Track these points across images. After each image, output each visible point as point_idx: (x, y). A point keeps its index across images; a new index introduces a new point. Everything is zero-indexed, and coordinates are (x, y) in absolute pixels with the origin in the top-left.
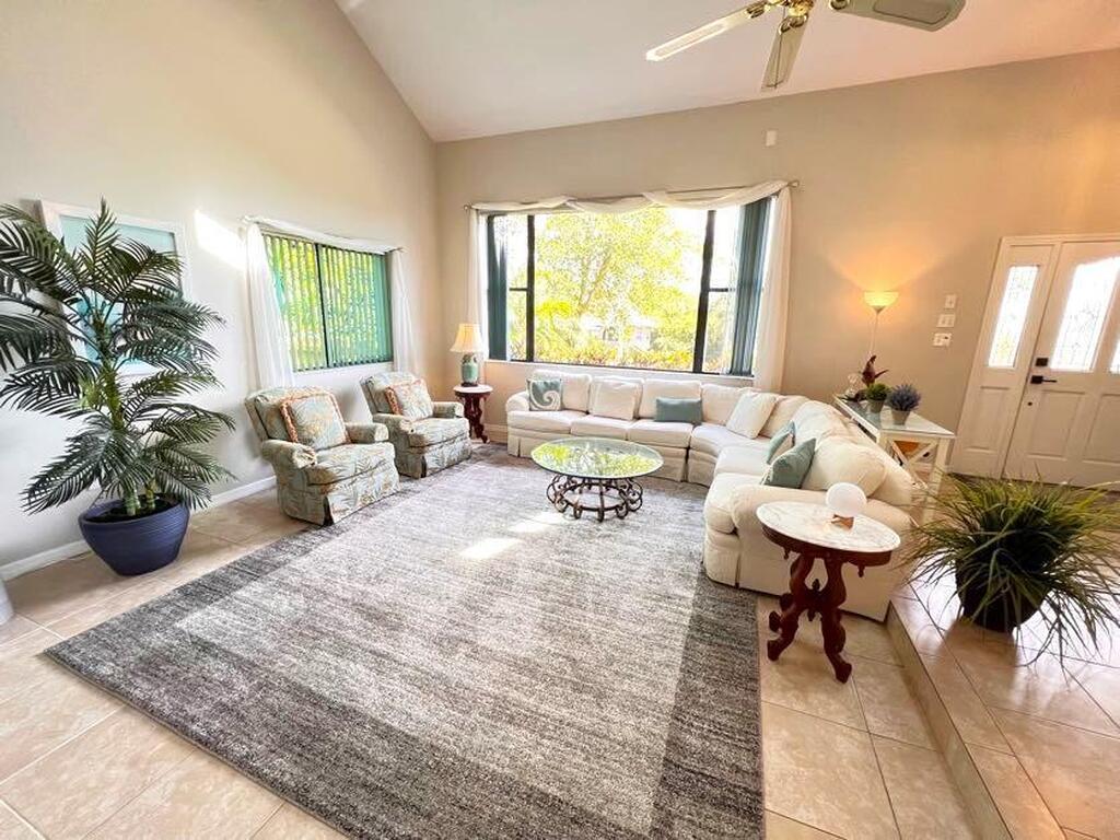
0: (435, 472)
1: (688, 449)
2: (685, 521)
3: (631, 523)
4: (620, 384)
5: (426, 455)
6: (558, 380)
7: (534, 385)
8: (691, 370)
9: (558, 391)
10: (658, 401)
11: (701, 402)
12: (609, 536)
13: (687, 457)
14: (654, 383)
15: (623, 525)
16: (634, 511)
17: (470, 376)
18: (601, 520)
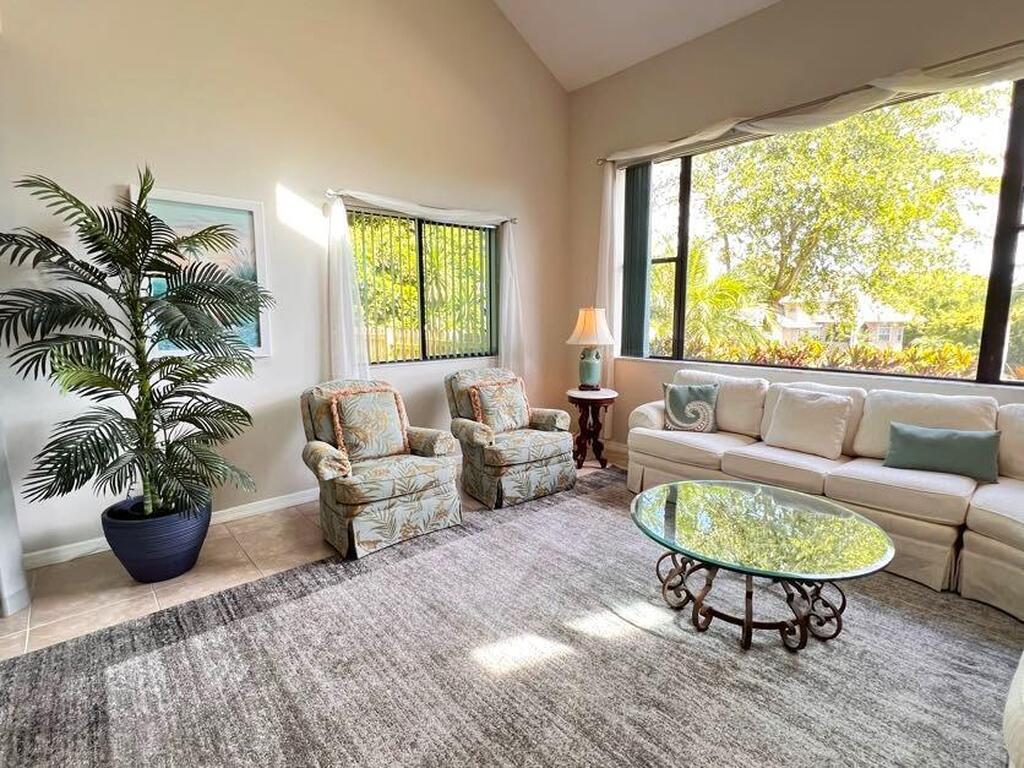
0: (515, 504)
1: (962, 528)
2: (949, 697)
3: (812, 667)
4: (818, 396)
5: (504, 479)
6: (711, 386)
7: (673, 393)
8: (974, 375)
9: (710, 403)
10: (894, 430)
11: (996, 438)
12: (756, 689)
13: (959, 545)
14: (888, 398)
15: (793, 669)
16: (823, 640)
17: (589, 376)
18: (746, 645)
